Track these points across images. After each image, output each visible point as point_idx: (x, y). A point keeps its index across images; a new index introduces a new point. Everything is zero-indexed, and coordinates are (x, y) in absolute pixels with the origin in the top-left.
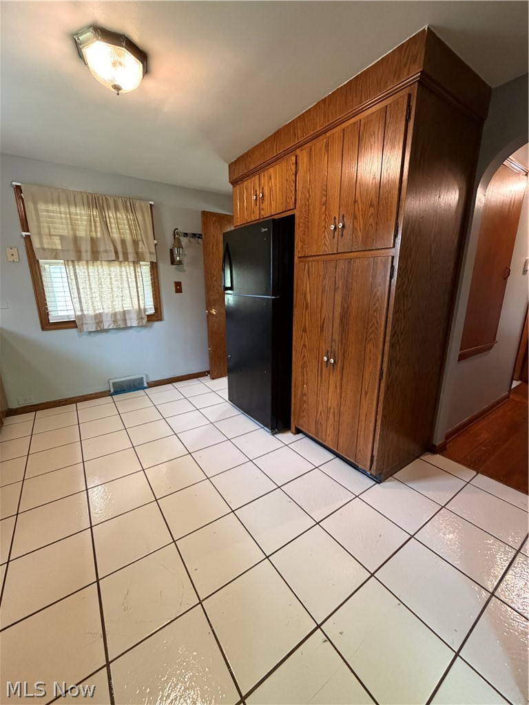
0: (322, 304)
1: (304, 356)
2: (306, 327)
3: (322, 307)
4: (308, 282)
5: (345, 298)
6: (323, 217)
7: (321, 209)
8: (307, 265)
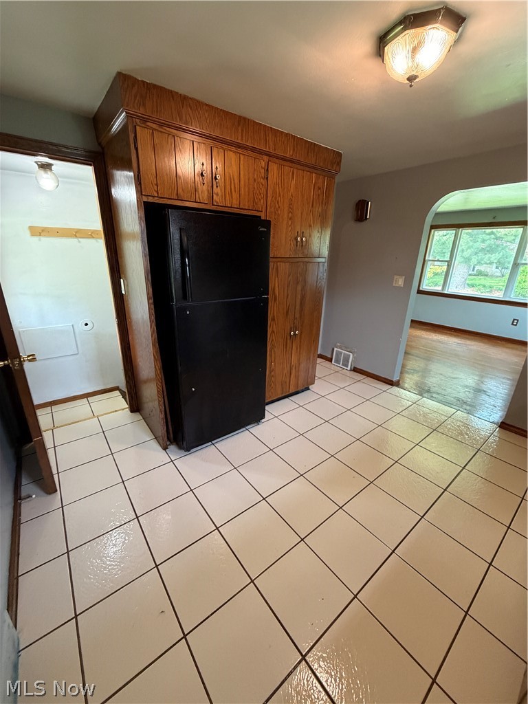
0: (288, 295)
1: (273, 340)
2: (274, 316)
3: (287, 297)
4: (277, 279)
5: (303, 289)
6: (290, 228)
7: (288, 223)
8: (275, 265)
